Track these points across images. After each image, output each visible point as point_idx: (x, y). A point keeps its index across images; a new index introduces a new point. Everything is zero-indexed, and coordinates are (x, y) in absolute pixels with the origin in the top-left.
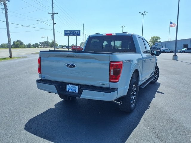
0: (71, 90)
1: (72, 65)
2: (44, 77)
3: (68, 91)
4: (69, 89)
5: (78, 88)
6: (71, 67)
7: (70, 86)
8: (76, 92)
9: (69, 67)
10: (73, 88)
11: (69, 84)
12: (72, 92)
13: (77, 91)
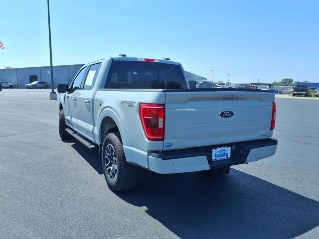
0: (220, 156)
1: (230, 112)
2: (170, 146)
3: (216, 159)
4: (215, 156)
5: (232, 149)
6: (228, 116)
7: (218, 149)
8: (227, 157)
9: (225, 117)
10: (222, 152)
11: (216, 147)
12: (221, 160)
13: (229, 156)
